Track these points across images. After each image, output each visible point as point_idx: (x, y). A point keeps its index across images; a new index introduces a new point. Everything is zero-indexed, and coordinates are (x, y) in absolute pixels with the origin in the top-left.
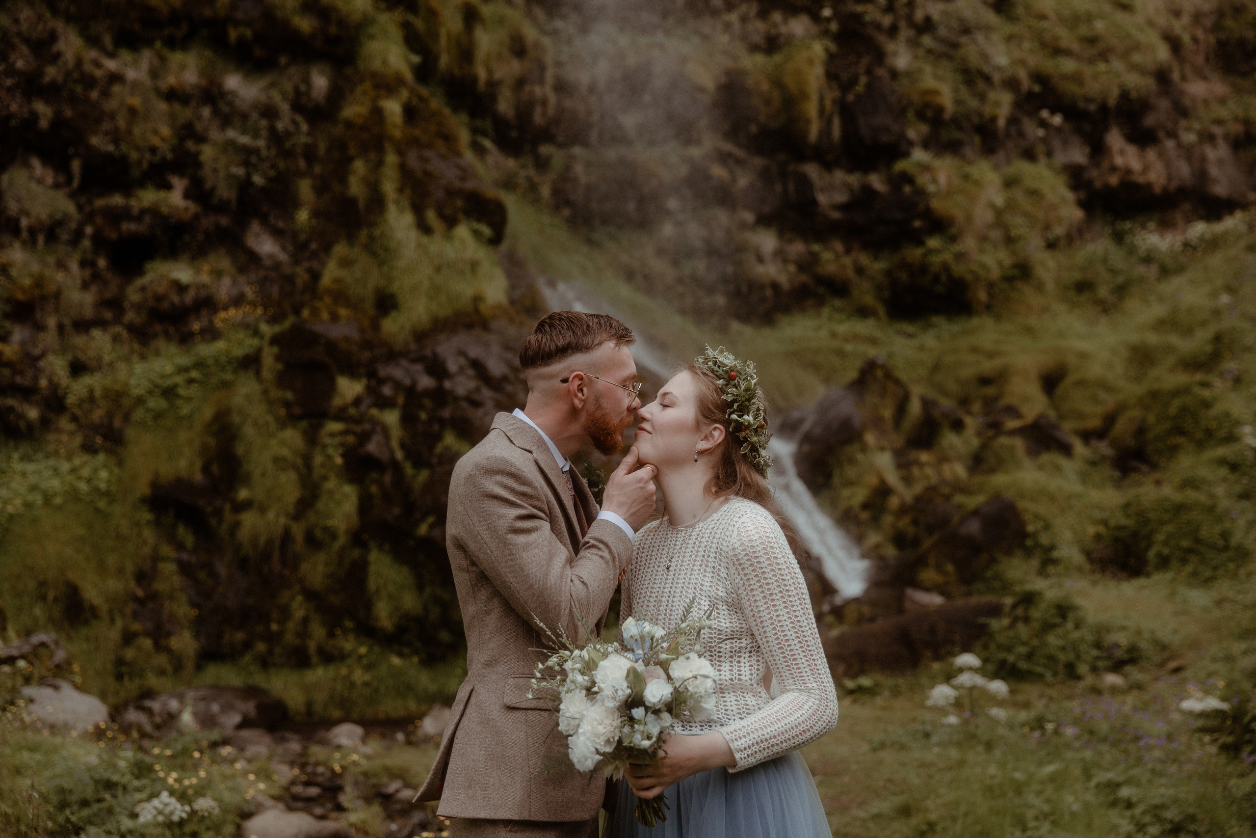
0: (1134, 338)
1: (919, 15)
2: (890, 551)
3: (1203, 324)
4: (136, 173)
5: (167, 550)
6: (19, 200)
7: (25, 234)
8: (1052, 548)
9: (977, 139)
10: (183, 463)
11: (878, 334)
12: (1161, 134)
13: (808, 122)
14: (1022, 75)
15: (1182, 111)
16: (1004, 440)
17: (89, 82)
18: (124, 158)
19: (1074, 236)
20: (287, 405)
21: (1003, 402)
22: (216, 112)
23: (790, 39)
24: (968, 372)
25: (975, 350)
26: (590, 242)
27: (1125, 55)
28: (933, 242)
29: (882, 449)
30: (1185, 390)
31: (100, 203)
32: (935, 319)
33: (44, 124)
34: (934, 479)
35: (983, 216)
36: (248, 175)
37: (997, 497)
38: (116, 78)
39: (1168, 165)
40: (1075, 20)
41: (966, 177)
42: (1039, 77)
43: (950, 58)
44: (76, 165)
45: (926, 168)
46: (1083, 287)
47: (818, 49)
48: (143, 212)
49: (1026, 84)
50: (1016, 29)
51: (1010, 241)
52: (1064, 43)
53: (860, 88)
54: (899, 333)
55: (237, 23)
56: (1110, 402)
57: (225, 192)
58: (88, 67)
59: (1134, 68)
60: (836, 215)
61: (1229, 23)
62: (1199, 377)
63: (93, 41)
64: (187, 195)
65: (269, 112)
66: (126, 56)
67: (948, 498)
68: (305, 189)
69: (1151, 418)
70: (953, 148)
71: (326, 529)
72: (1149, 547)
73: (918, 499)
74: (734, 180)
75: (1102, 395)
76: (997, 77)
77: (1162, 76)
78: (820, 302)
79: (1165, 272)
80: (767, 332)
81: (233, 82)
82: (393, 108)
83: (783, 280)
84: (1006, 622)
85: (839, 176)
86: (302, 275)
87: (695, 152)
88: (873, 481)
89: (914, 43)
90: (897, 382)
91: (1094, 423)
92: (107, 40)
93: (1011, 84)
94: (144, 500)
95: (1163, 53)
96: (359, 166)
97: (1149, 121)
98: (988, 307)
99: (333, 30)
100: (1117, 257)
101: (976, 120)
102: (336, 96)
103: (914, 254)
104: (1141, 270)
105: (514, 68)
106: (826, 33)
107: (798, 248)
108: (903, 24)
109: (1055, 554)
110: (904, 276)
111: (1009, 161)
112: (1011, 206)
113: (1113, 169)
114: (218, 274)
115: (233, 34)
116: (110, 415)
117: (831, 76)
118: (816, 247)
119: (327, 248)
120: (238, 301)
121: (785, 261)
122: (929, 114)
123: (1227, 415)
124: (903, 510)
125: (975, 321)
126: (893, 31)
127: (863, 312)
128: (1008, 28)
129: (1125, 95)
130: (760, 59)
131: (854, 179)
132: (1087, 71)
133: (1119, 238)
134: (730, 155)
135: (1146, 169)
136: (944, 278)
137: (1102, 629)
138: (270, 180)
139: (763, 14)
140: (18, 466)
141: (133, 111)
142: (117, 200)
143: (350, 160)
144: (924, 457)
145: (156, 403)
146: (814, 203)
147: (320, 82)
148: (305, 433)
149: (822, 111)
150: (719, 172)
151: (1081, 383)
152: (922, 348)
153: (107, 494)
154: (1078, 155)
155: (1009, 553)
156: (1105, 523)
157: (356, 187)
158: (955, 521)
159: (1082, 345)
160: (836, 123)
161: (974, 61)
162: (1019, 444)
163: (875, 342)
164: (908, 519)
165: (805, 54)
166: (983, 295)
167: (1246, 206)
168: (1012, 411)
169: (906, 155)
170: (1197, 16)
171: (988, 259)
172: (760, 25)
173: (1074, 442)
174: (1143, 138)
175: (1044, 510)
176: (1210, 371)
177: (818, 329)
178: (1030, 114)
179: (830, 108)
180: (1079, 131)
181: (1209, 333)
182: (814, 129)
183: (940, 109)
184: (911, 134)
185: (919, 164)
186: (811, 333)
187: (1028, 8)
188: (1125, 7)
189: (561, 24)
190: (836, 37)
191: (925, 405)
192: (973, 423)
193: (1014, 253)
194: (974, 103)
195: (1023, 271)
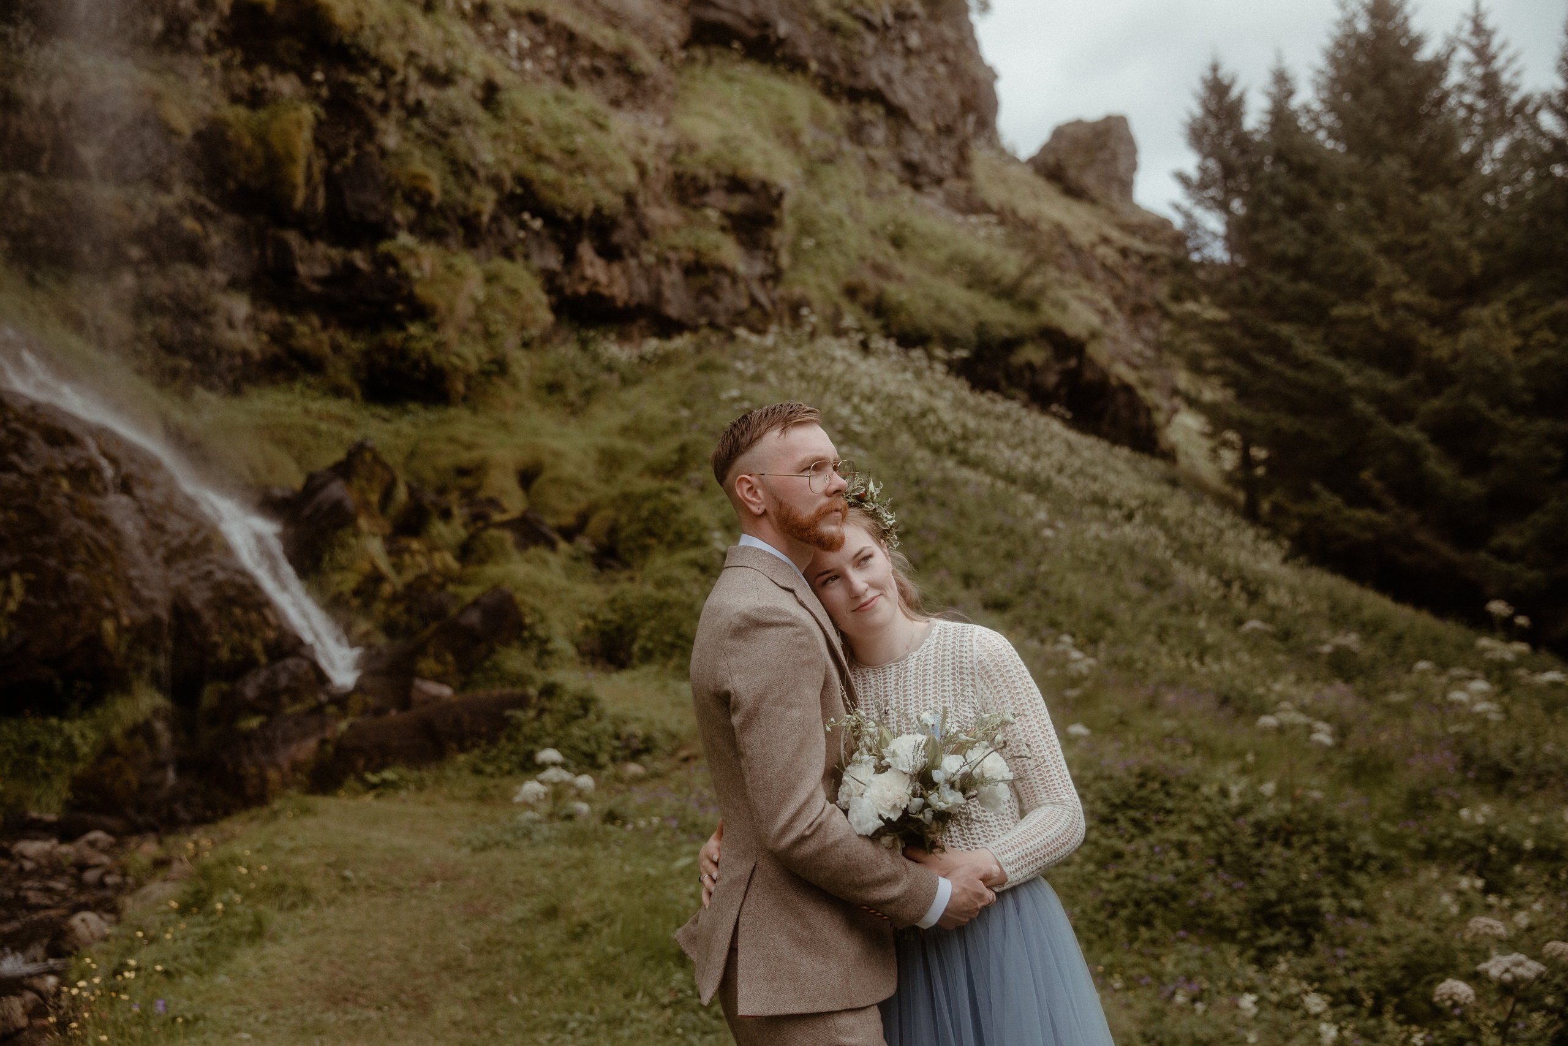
0: (603, 441)
1: (411, 98)
2: (381, 640)
3: (664, 434)
8: (547, 640)
9: (461, 231)
11: (352, 415)
12: (626, 252)
13: (294, 187)
14: (506, 175)
15: (644, 233)
16: (494, 532)
19: (545, 340)
21: (482, 495)
23: (276, 96)
24: (445, 462)
25: (452, 440)
26: (32, 282)
27: (600, 172)
28: (415, 329)
29: (374, 535)
30: (657, 495)
32: (411, 406)
34: (426, 569)
35: (464, 308)
37: (496, 588)
39: (630, 282)
40: (556, 131)
41: (450, 267)
42: (521, 180)
43: (440, 147)
45: (411, 253)
46: (554, 388)
47: (307, 113)
49: (509, 184)
50: (503, 129)
51: (488, 335)
52: (547, 151)
53: (348, 161)
54: (373, 415)
56: (582, 501)
59: (607, 185)
60: (315, 288)
61: (684, 157)
62: (668, 483)
67: (441, 587)
69: (623, 519)
70: (436, 236)
72: (633, 641)
73: (409, 587)
74: (207, 236)
75: (576, 493)
76: (482, 173)
77: (630, 199)
78: (292, 377)
79: (626, 382)
80: (236, 402)
83: (254, 348)
84: (532, 713)
85: (321, 248)
87: (167, 201)
88: (366, 567)
89: (404, 125)
90: (385, 466)
91: (568, 520)
93: (495, 182)
95: (631, 176)
97: (617, 238)
98: (465, 399)
100: (583, 363)
101: (460, 211)
103: (395, 338)
104: (604, 377)
106: (316, 97)
107: (271, 317)
108: (394, 103)
109: (550, 646)
110: (383, 359)
111: (489, 259)
112: (490, 301)
113: (583, 278)
117: (319, 142)
118: (291, 319)
121: (257, 329)
122: (417, 198)
123: (697, 520)
124: (395, 598)
125: (452, 412)
126: (384, 108)
127: (338, 392)
128: (495, 127)
129: (598, 210)
130: (242, 112)
131: (336, 253)
132: (567, 181)
133: (584, 344)
134: (202, 208)
135: (611, 282)
136: (423, 365)
137: (620, 720)
139: (248, 65)
144: (415, 545)
146: (294, 272)
149: (309, 178)
150: (189, 224)
151: (556, 481)
152: (398, 434)
154: (553, 261)
155: (507, 644)
156: (593, 617)
158: (453, 611)
159: (556, 444)
160: (321, 193)
161: (462, 153)
162: (508, 537)
163: (349, 423)
164: (400, 607)
165: (293, 115)
166: (460, 387)
167: (695, 329)
168: (493, 503)
169: (392, 237)
170: (660, 147)
171: (468, 351)
172: (244, 76)
173: (556, 537)
174: (610, 253)
175: (539, 604)
176: (677, 478)
177: (289, 404)
178: (511, 214)
179: (317, 176)
180: (555, 239)
181: (673, 443)
182: (300, 196)
183: (429, 196)
184: (398, 216)
185: (404, 248)
186: (283, 408)
187: (514, 110)
188: (601, 127)
189: (11, 30)
190: (327, 104)
191: (412, 492)
192: (460, 513)
193: (492, 348)
194: (460, 195)
195: (500, 367)
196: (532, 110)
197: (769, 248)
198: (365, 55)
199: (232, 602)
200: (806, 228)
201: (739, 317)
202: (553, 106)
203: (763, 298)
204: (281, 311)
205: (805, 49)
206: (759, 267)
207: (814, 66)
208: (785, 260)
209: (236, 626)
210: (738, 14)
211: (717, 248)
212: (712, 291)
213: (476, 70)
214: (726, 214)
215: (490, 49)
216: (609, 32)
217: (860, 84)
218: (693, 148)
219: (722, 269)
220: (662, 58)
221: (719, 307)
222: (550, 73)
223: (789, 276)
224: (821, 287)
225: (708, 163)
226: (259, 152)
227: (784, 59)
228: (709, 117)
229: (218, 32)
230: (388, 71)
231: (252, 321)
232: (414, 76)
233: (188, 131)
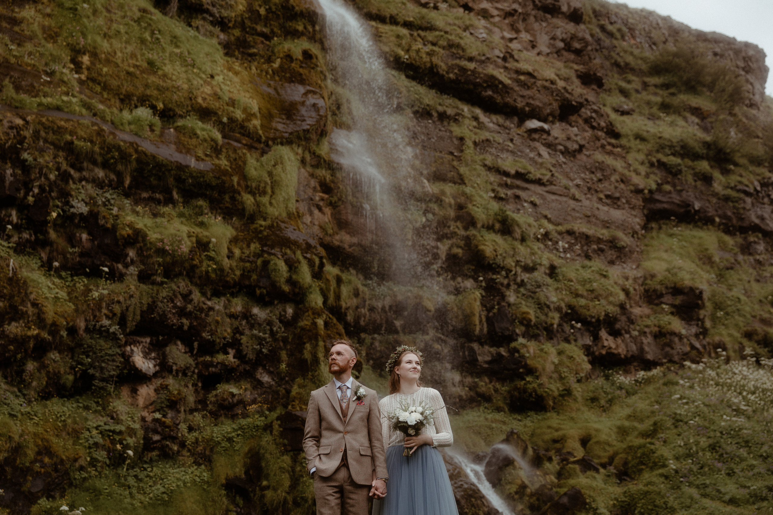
0: (619, 423)
1: (519, 279)
3: (648, 417)
4: (217, 348)
5: (232, 507)
6: (173, 359)
7: (174, 373)
8: (597, 509)
9: (545, 334)
10: (237, 470)
11: (505, 419)
12: (623, 332)
13: (475, 326)
14: (563, 305)
15: (631, 321)
16: (570, 465)
17: (201, 310)
18: (214, 341)
19: (588, 377)
20: (285, 445)
21: (565, 451)
22: (248, 322)
23: (465, 289)
24: (547, 437)
25: (549, 427)
27: (606, 298)
28: (529, 379)
30: (644, 446)
31: (202, 359)
32: (530, 413)
33: (186, 328)
34: (543, 483)
35: (549, 367)
36: (261, 348)
37: (573, 488)
38: (211, 309)
39: (627, 346)
40: (583, 282)
41: (542, 350)
42: (570, 307)
43: (533, 298)
44: (196, 344)
45: (525, 346)
46: (594, 400)
47: (478, 294)
48: (218, 363)
49: (564, 309)
50: (559, 285)
51: (561, 378)
52: (580, 292)
53: (495, 311)
54: (514, 419)
55: (260, 288)
56: (611, 451)
57: (251, 356)
58: (201, 305)
59: (610, 303)
60: (486, 366)
61: (649, 282)
62: (648, 440)
63: (204, 294)
64: (234, 357)
65: (270, 323)
66: (216, 300)
67: (551, 489)
68: (284, 355)
69: (630, 458)
70: (535, 337)
71: (302, 498)
73: (538, 490)
74: (443, 350)
75: (607, 448)
76: (552, 306)
77: (622, 306)
78: (479, 405)
79: (629, 394)
81: (256, 310)
82: (320, 322)
83: (463, 394)
85: (487, 348)
86: (282, 391)
87: (427, 338)
88: (519, 482)
89: (517, 292)
90: (522, 440)
91: (605, 460)
92: (209, 294)
93: (558, 309)
94: (223, 485)
95: (622, 296)
96: (308, 346)
97: (618, 326)
98: (553, 408)
99: (297, 290)
100: (607, 387)
101: (544, 325)
102: (296, 317)
103: (521, 384)
104: (618, 392)
105: (355, 302)
106: (481, 287)
107: (469, 380)
108: (511, 283)
109: (599, 512)
110: (516, 393)
111: (559, 344)
112: (561, 363)
113: (604, 347)
114: (246, 390)
115: (258, 292)
116: (205, 449)
117: (483, 305)
118: (476, 380)
119: (293, 380)
120: (254, 402)
121: (463, 386)
122: (525, 322)
123: (662, 456)
124: (532, 495)
125: (549, 414)
126: (508, 286)
127: (499, 410)
128: (556, 285)
129: (607, 315)
130: (453, 297)
131: (493, 350)
132: (591, 304)
133: (607, 378)
134: (440, 338)
135: (617, 346)
136: (534, 395)
138: (269, 351)
139: (453, 278)
140: (171, 471)
141: (217, 322)
142: (208, 358)
143: (305, 343)
144: (539, 472)
145: (225, 444)
146: (477, 360)
147: (290, 311)
148: (292, 457)
149: (481, 321)
150: (436, 346)
151: (598, 443)
152: (525, 426)
153: (208, 482)
154: (588, 341)
155: (580, 511)
156: (616, 499)
157: (307, 355)
158: (556, 498)
159: (596, 426)
160: (485, 325)
161: (543, 299)
162: (577, 467)
163: (504, 423)
164: (535, 498)
165: (472, 296)
166: (551, 403)
167: (661, 364)
168: (569, 453)
169: (516, 340)
170: (635, 279)
171: (553, 387)
172: (452, 282)
173: (599, 467)
174: (615, 333)
175: (592, 494)
176: (653, 438)
177: (479, 416)
178: (567, 323)
179: (484, 319)
180: (588, 330)
181: (651, 421)
182: (478, 329)
183: (530, 320)
184: (517, 331)
185: (521, 344)
186: (477, 419)
187: (564, 276)
188: (605, 276)
189: (370, 282)
190: (486, 289)
191: (534, 450)
192: (556, 459)
193: (563, 384)
194: (543, 318)
195: (568, 393)
196: (572, 275)
197: (699, 319)
198: (499, 266)
199: (471, 496)
200: (718, 306)
201: (685, 356)
202: (581, 271)
203: (698, 345)
204: (472, 376)
205: (711, 212)
206: (694, 330)
207: (717, 220)
208: (708, 324)
209: (473, 505)
210: (673, 203)
211: (670, 323)
212: (670, 345)
213: (546, 262)
214: (673, 306)
215: (551, 251)
216: (605, 231)
217: (746, 224)
218: (653, 276)
219: (673, 334)
220: (633, 236)
221: (674, 352)
222: (579, 255)
223: (712, 331)
224: (730, 335)
225: (661, 283)
226: (460, 313)
227: (700, 219)
228: (660, 259)
229: (441, 267)
230: (509, 271)
231: (461, 383)
232: (519, 270)
233: (433, 309)
